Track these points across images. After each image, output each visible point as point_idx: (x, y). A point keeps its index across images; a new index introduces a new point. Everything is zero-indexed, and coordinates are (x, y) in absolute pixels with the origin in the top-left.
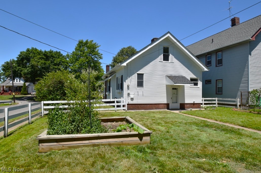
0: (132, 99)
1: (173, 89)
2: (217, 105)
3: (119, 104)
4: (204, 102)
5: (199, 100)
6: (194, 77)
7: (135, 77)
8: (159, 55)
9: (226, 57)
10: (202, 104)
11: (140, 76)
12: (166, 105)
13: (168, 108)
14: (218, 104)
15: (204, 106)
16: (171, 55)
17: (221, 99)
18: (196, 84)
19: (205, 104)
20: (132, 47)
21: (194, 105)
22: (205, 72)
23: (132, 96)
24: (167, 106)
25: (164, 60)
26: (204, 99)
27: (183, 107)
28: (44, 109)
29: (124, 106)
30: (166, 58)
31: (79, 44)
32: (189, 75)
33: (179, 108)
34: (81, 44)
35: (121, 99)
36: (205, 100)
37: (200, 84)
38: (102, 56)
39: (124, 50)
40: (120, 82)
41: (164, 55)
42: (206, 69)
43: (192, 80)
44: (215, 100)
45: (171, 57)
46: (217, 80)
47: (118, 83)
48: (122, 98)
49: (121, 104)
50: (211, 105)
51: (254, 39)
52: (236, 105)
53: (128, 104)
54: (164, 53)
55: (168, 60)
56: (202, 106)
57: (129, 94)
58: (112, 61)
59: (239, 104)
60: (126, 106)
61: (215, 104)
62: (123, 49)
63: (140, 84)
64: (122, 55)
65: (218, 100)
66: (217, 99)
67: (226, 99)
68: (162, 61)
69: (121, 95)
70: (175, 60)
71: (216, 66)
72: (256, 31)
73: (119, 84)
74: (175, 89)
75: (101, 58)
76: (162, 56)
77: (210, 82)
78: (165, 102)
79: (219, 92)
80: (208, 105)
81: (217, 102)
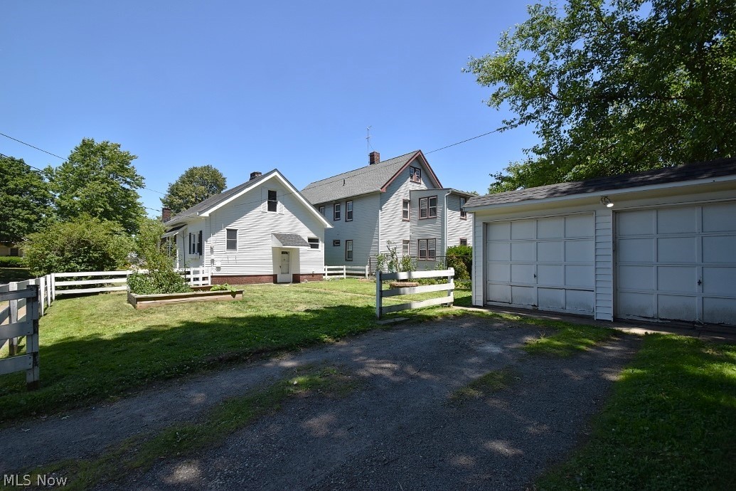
0: (218, 269)
1: (283, 253)
2: (345, 276)
3: (197, 276)
4: (327, 272)
5: (321, 268)
6: (313, 236)
7: (223, 234)
8: (262, 202)
9: (357, 208)
10: (324, 275)
11: (232, 234)
12: (272, 277)
13: (275, 282)
14: (347, 274)
15: (327, 277)
16: (279, 202)
17: (349, 267)
18: (317, 246)
19: (329, 274)
20: (213, 167)
21: (313, 276)
22: (327, 230)
23: (218, 264)
24: (274, 279)
25: (269, 210)
26: (327, 267)
27: (296, 279)
28: (56, 287)
29: (204, 279)
30: (272, 207)
31: (81, 147)
32: (306, 233)
33: (292, 281)
34: (87, 150)
35: (200, 269)
36: (329, 270)
37: (321, 245)
38: (143, 181)
39: (195, 172)
40: (197, 242)
41: (269, 202)
42: (329, 226)
43: (310, 240)
44: (342, 269)
45: (279, 205)
46: (346, 241)
47: (192, 243)
48: (201, 267)
49: (200, 276)
50: (338, 276)
51: (384, 190)
52: (364, 275)
53: (212, 277)
54: (269, 199)
55: (275, 210)
56: (324, 277)
57: (213, 261)
58: (167, 193)
59: (367, 273)
60: (210, 278)
61: (342, 274)
62: (191, 170)
63: (232, 245)
64: (192, 182)
65: (346, 269)
66: (344, 267)
67: (355, 267)
68: (267, 211)
69: (199, 263)
70: (285, 211)
71: (346, 221)
72: (388, 179)
73: (194, 245)
74: (287, 253)
75: (140, 185)
76: (266, 204)
77: (339, 243)
78: (271, 272)
79: (349, 258)
80: (333, 277)
81: (344, 272)
